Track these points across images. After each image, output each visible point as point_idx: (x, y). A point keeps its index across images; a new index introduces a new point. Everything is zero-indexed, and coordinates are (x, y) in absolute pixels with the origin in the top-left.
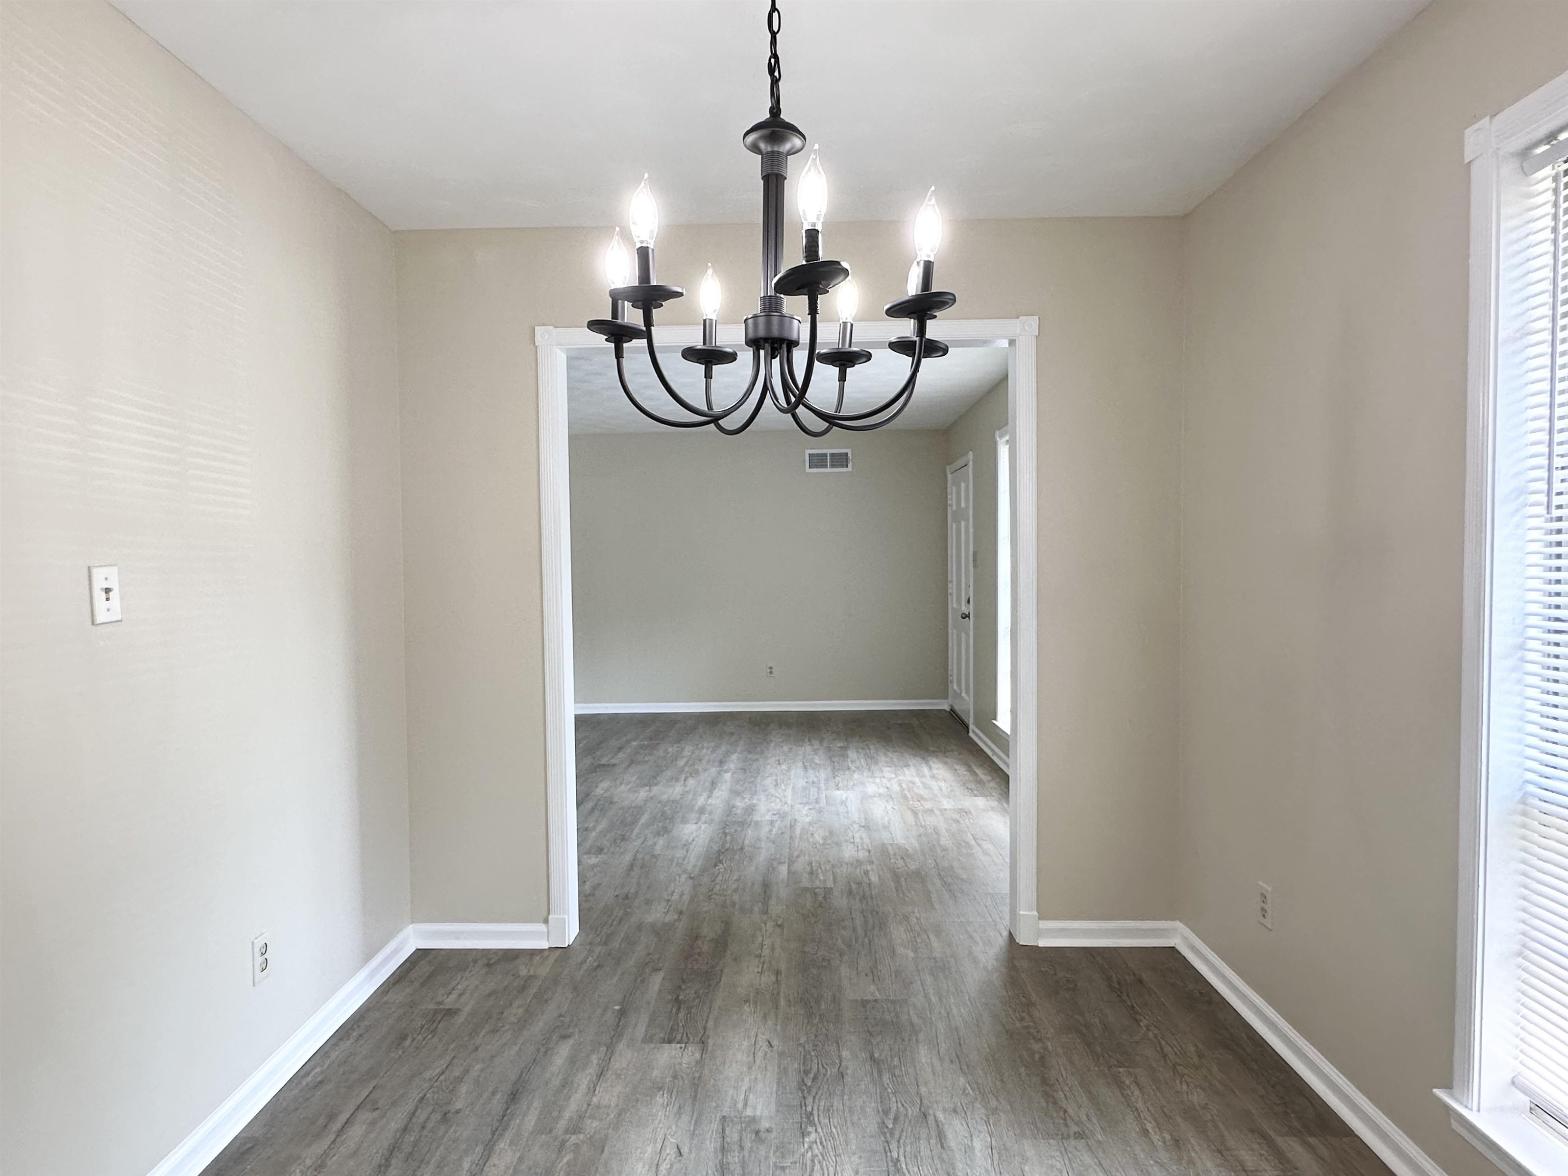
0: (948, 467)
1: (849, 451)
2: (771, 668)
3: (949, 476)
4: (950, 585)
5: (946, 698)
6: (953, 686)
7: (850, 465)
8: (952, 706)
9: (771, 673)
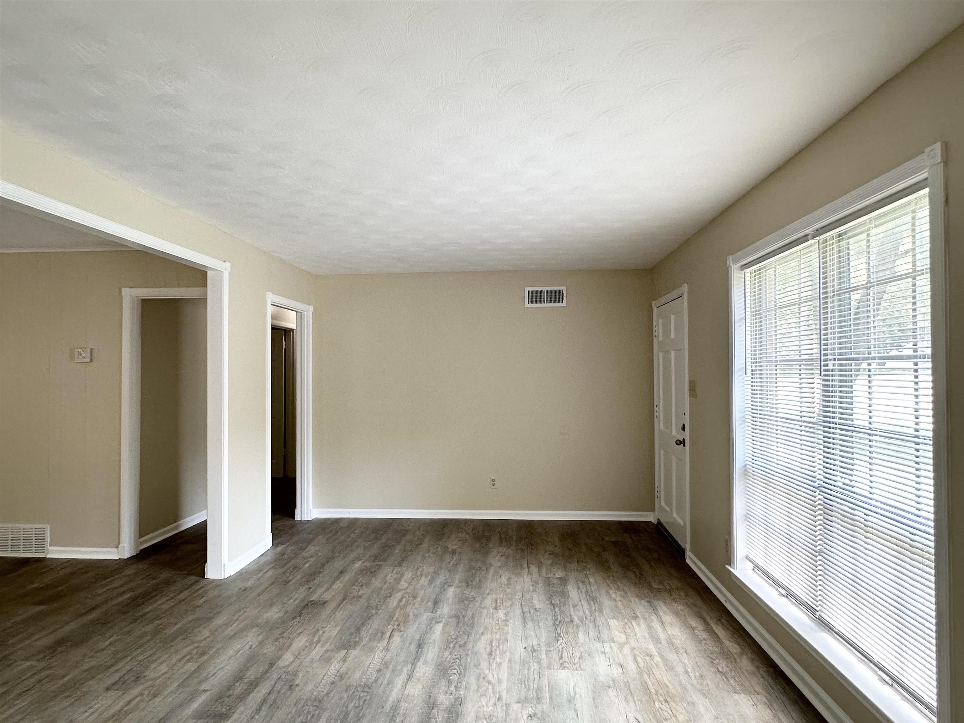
0: (654, 302)
1: (564, 289)
2: (494, 480)
3: (655, 310)
4: (656, 409)
5: (653, 510)
6: (660, 502)
7: (564, 301)
8: (658, 519)
9: (494, 485)
